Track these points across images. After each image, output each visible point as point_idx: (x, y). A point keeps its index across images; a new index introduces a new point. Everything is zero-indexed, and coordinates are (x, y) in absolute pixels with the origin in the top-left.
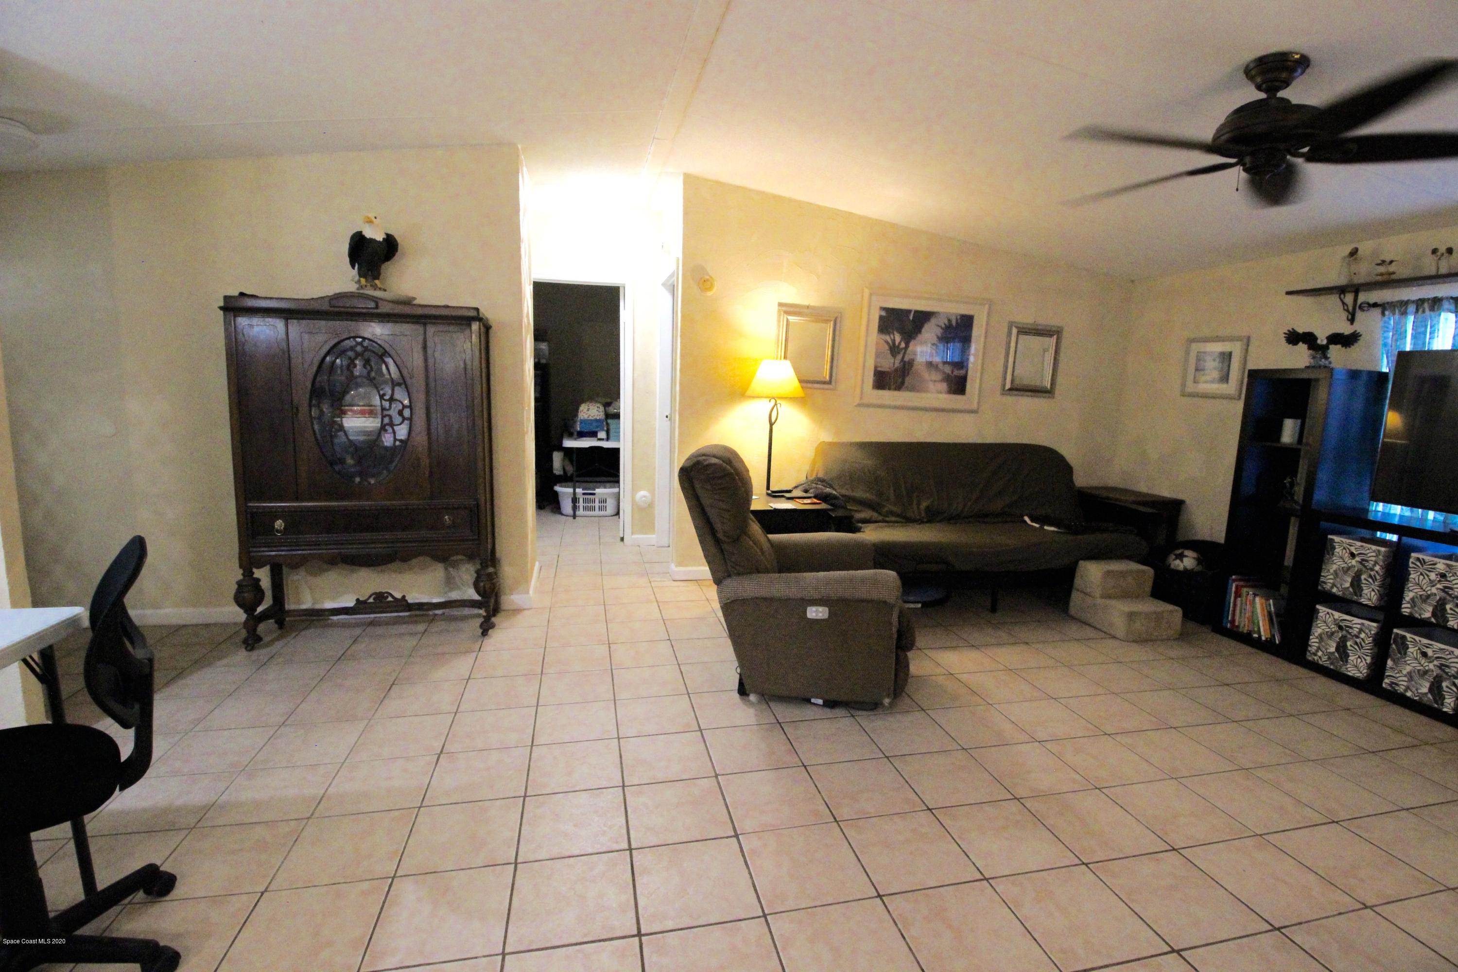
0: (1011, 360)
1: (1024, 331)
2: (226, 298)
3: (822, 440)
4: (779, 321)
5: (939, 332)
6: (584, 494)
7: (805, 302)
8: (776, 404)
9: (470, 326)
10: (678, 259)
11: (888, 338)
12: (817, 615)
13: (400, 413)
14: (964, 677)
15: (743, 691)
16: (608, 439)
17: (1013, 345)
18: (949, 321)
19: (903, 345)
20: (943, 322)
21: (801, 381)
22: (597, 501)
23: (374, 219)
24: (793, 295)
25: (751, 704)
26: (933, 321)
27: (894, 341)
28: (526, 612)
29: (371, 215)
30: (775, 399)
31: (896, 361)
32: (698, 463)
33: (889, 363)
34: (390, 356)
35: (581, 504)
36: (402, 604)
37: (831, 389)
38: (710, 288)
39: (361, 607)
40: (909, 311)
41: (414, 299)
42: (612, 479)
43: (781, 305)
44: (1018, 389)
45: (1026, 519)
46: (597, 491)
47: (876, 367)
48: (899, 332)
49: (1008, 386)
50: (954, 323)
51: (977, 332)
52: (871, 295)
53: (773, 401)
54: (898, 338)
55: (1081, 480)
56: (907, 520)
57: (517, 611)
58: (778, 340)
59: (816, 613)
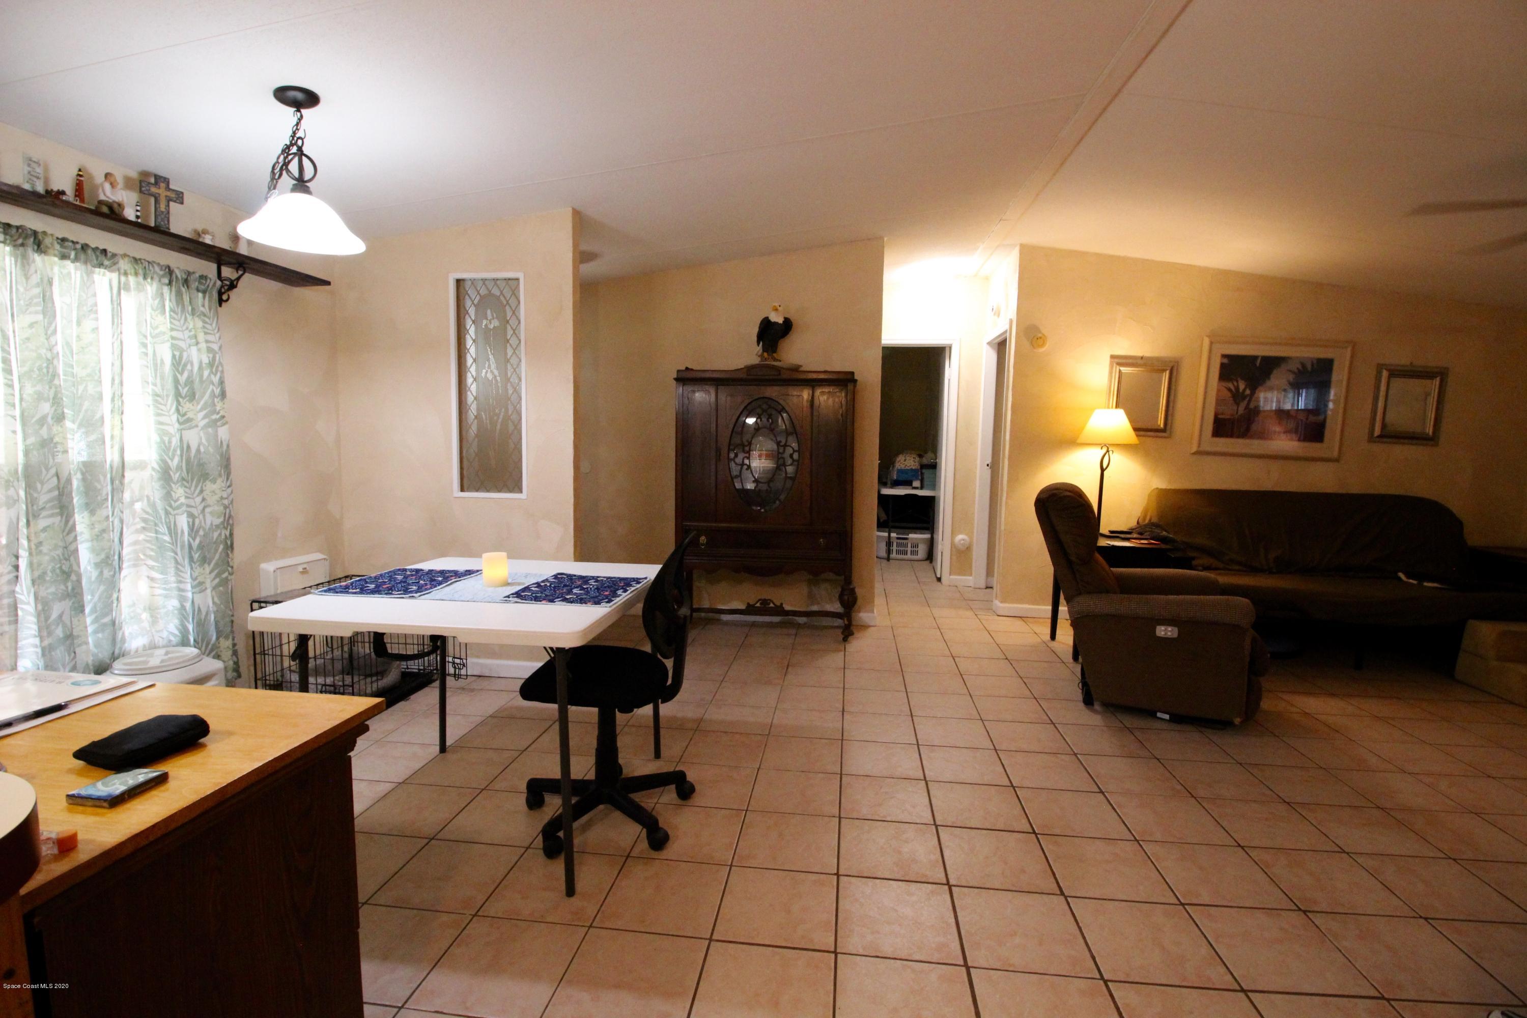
0: (1381, 404)
1: (1396, 373)
2: (678, 371)
3: (1155, 486)
4: (1111, 373)
5: (1291, 377)
6: (898, 538)
7: (1139, 353)
8: (1108, 451)
9: (846, 386)
10: (1011, 321)
11: (1230, 385)
12: (1166, 634)
13: (791, 456)
14: (1323, 718)
15: (1088, 701)
16: (922, 488)
17: (1383, 388)
18: (1303, 365)
19: (1248, 392)
20: (1295, 366)
21: (1136, 429)
22: (909, 545)
23: (779, 308)
24: (1125, 348)
25: (1095, 712)
26: (1284, 367)
27: (1237, 388)
28: (872, 628)
29: (777, 304)
30: (1108, 447)
31: (1240, 409)
32: (1054, 495)
33: (1230, 411)
34: (787, 412)
35: (894, 548)
36: (779, 611)
37: (1165, 437)
38: (1043, 345)
39: (750, 610)
40: (1255, 358)
41: (801, 366)
42: (925, 525)
43: (1112, 357)
44: (1390, 436)
45: (1401, 575)
46: (911, 536)
47: (1216, 415)
48: (1242, 379)
49: (1377, 431)
50: (1309, 367)
51: (1339, 375)
52: (1211, 343)
53: (1105, 450)
54: (1242, 386)
55: (1474, 538)
56: (1252, 570)
57: (865, 627)
58: (1110, 392)
59: (1163, 631)
